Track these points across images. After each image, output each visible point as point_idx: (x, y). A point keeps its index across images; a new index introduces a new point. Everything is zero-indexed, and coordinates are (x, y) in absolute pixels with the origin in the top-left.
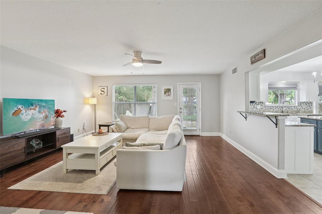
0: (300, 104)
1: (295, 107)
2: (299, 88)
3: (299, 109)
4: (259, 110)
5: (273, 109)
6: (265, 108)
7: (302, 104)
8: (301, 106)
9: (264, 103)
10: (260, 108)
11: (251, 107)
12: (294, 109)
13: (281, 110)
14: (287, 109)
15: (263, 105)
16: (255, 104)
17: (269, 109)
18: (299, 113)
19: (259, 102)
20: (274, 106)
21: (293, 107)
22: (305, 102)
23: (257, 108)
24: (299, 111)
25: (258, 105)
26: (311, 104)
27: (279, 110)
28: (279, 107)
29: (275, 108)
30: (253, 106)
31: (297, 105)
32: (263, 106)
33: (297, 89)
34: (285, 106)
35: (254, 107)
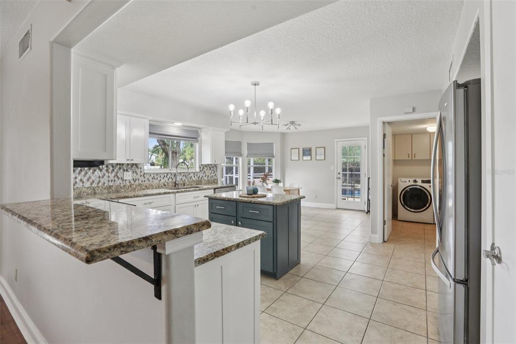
0: (203, 167)
1: (196, 174)
2: (201, 140)
3: (201, 177)
4: (130, 182)
5: (159, 179)
6: (142, 178)
7: (205, 167)
8: (203, 172)
9: (139, 167)
10: (130, 178)
11: (109, 177)
12: (193, 177)
13: (174, 180)
14: (183, 179)
15: (138, 171)
16: (120, 168)
17: (150, 179)
18: (201, 184)
19: (128, 164)
20: (160, 173)
21: (192, 175)
22: (208, 165)
23: (125, 179)
24: (201, 181)
25: (127, 171)
26: (216, 167)
27: (170, 180)
28: (169, 175)
29: (162, 176)
30: (113, 175)
31: (198, 170)
32: (139, 173)
33: (197, 141)
34: (181, 173)
35: (116, 176)
